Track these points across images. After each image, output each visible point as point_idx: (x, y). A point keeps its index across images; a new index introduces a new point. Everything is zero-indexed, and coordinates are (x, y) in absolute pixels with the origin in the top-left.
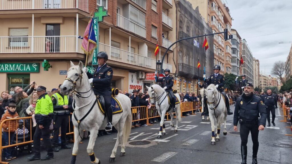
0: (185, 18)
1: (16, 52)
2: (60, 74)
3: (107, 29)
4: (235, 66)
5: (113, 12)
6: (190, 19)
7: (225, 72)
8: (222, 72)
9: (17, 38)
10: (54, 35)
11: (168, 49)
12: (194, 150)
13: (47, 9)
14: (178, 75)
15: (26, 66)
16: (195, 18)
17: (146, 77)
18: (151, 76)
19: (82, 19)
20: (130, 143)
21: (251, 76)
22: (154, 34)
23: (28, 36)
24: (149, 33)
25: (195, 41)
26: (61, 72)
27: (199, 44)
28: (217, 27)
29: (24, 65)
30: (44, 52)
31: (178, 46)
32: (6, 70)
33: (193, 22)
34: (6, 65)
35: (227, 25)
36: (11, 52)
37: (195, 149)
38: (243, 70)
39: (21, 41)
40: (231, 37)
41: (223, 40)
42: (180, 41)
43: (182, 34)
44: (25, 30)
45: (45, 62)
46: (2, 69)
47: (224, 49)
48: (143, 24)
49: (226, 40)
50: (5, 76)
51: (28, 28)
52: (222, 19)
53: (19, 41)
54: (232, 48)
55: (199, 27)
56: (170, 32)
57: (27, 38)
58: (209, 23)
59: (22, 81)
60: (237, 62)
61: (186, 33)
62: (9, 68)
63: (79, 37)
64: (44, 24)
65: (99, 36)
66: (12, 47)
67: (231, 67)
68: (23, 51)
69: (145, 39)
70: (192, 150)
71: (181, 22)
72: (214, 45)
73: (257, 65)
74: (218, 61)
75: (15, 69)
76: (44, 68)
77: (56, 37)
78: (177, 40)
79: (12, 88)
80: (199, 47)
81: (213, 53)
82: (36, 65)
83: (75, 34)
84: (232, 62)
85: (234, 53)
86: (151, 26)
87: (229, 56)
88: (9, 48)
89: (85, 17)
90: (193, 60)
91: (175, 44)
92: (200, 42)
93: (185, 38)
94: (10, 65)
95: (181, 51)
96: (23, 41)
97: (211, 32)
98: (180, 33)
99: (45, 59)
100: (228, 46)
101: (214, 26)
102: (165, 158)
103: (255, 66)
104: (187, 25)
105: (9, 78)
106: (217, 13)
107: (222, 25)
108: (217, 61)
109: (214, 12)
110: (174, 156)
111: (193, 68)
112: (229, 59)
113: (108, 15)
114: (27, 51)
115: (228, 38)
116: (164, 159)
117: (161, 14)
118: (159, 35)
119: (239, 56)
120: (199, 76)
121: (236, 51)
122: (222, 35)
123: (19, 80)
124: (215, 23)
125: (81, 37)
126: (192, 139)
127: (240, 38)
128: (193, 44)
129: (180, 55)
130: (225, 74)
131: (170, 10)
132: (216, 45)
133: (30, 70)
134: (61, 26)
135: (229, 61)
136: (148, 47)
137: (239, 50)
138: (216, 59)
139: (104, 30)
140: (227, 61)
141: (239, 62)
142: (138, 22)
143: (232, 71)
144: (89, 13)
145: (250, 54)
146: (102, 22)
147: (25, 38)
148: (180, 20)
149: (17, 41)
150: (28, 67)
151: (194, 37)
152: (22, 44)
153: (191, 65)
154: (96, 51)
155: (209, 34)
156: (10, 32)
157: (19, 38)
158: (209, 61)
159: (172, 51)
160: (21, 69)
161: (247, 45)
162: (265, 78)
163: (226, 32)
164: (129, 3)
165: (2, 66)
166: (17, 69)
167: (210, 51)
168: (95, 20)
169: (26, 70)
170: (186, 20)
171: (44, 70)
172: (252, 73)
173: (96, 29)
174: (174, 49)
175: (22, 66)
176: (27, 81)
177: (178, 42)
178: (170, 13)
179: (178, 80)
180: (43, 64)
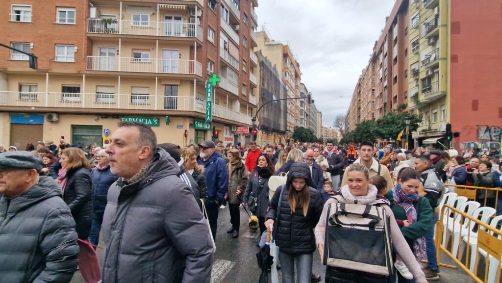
2: (177, 128)
15: (148, 120)
16: (274, 76)
23: (148, 94)
26: (178, 126)
29: (146, 120)
30: (164, 109)
34: (129, 118)
44: (146, 89)
45: (168, 118)
48: (236, 83)
51: (149, 87)
52: (293, 74)
53: (140, 99)
63: (196, 98)
64: (163, 85)
65: (213, 98)
76: (167, 123)
81: (287, 107)
82: (156, 120)
83: (192, 96)
88: (131, 104)
89: (201, 82)
96: (144, 99)
99: (167, 115)
106: (290, 69)
109: (288, 68)
117: (249, 73)
124: (288, 78)
131: (255, 69)
133: (151, 124)
134: (179, 87)
144: (202, 77)
149: (138, 98)
150: (150, 122)
152: (142, 101)
154: (210, 110)
156: (132, 90)
164: (227, 66)
168: (209, 84)
171: (166, 125)
173: (210, 92)
175: (144, 120)
178: (254, 71)
180: (166, 120)
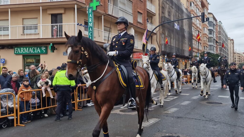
0: (167, 4)
1: (28, 38)
2: (64, 55)
3: (100, 16)
4: (212, 45)
5: (105, 2)
6: (171, 6)
7: (203, 51)
8: (200, 51)
9: (29, 26)
10: (57, 23)
11: (152, 32)
12: (174, 117)
13: (51, 1)
14: (161, 54)
15: (37, 49)
16: (176, 4)
17: (134, 56)
18: (137, 55)
19: (79, 9)
20: (120, 111)
21: (226, 53)
22: (140, 20)
23: (37, 24)
24: (135, 19)
25: (176, 24)
26: (64, 53)
27: (179, 26)
28: (195, 11)
29: (35, 48)
30: (50, 37)
31: (161, 29)
32: (21, 52)
33: (174, 8)
34: (21, 48)
35: (204, 10)
36: (25, 38)
37: (176, 116)
38: (219, 48)
39: (32, 29)
40: (207, 20)
41: (200, 23)
42: (162, 25)
43: (164, 18)
44: (35, 19)
45: (52, 45)
46: (19, 52)
47: (201, 30)
48: (130, 11)
49: (203, 23)
50: (21, 57)
51: (37, 18)
53: (31, 29)
54: (209, 30)
55: (179, 12)
56: (154, 17)
57: (37, 26)
58: (188, 8)
59: (34, 61)
60: (214, 42)
61: (167, 17)
62: (24, 51)
63: (77, 24)
64: (49, 14)
65: (94, 23)
66: (25, 34)
67: (208, 46)
68: (34, 37)
69: (132, 24)
70: (173, 117)
71: (163, 8)
72: (193, 27)
73: (231, 44)
74: (197, 41)
75: (28, 52)
76: (51, 50)
77: (59, 25)
78: (160, 24)
79: (27, 67)
80: (180, 29)
81: (192, 34)
82: (45, 48)
83: (75, 22)
84: (209, 42)
85: (210, 34)
86: (137, 13)
87: (206, 37)
88: (23, 35)
89: (82, 7)
90: (174, 40)
91: (158, 27)
92: (180, 25)
93: (167, 22)
94: (25, 48)
95: (164, 33)
96: (34, 29)
97: (189, 16)
98: (162, 18)
99: (51, 43)
100: (205, 28)
101: (193, 11)
102: (150, 124)
103: (230, 44)
104: (168, 11)
105: (24, 59)
107: (200, 9)
108: (195, 41)
110: (157, 122)
111: (174, 47)
112: (206, 39)
113: (101, 5)
114: (37, 37)
115: (205, 20)
116: (148, 124)
117: (146, 2)
118: (144, 20)
119: (215, 37)
120: (180, 55)
121: (213, 32)
122: (200, 18)
123: (32, 60)
124: (193, 7)
125: (79, 24)
126: (173, 108)
127: (216, 20)
128: (174, 27)
129: (163, 36)
130: (203, 53)
132: (194, 27)
133: (40, 52)
134: (63, 16)
135: (206, 41)
136: (135, 31)
137: (215, 31)
138: (194, 39)
139: (98, 18)
140: (204, 41)
141: (215, 41)
142: (126, 10)
143: (209, 49)
144: (85, 4)
145: (226, 34)
146: (96, 10)
147: (35, 26)
148: (162, 6)
149: (29, 29)
150: (38, 50)
151: (175, 20)
152: (33, 31)
153: (172, 45)
154: (92, 36)
155: (188, 18)
156: (24, 22)
157: (31, 26)
158: (188, 41)
159: (155, 34)
160: (33, 52)
161: (222, 26)
162: (239, 55)
163: (203, 15)
165: (19, 49)
166: (30, 52)
167: (189, 33)
168: (90, 9)
169: (37, 52)
170: (168, 6)
171: (51, 52)
172: (227, 51)
173: (91, 17)
174: (157, 32)
175: (33, 49)
176: (38, 61)
177: (161, 26)
178: (153, 0)
179: (161, 59)
180: (50, 47)
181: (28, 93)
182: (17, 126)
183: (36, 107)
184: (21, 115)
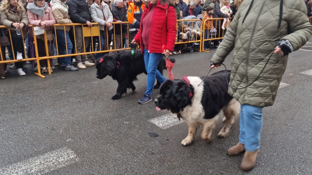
181: (211, 21)
182: (201, 51)
183: (215, 36)
184: (205, 42)
